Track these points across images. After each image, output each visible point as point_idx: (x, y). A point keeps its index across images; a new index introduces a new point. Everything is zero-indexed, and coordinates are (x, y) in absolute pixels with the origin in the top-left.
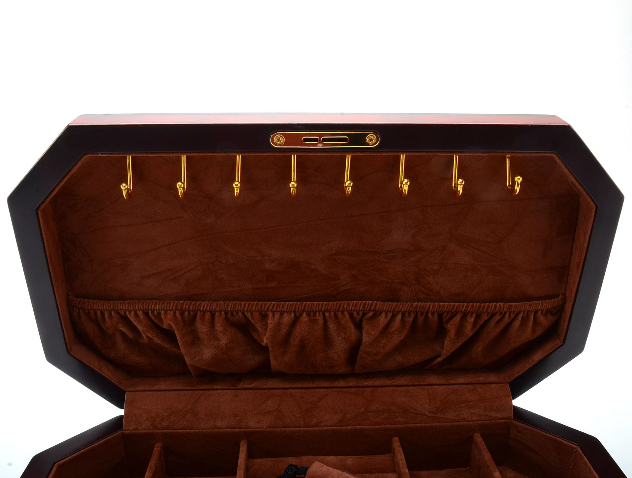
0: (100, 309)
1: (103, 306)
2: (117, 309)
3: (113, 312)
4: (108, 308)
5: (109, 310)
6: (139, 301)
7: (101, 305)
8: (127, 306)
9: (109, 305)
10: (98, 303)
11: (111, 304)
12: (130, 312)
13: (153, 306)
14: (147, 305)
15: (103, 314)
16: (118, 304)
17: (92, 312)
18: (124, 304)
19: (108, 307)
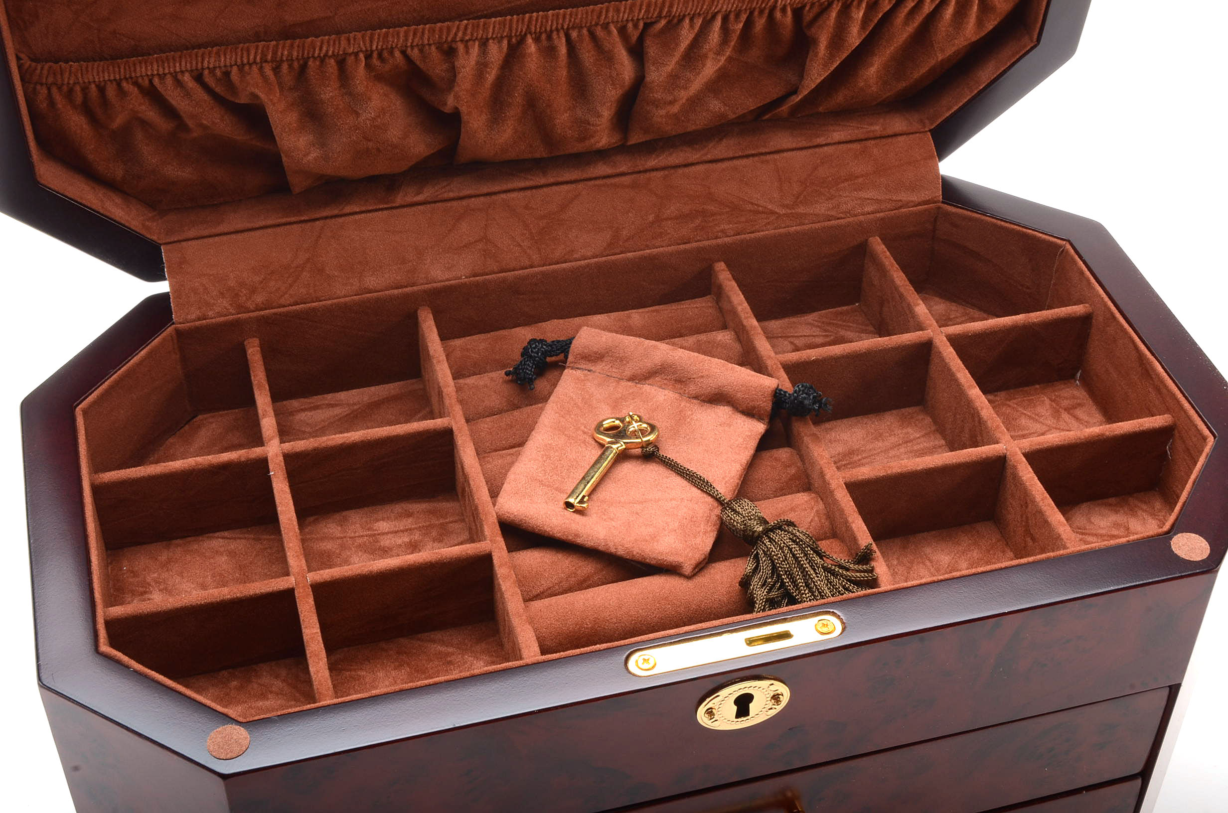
0: (97, 80)
1: (103, 72)
2: (133, 75)
3: (124, 84)
4: (114, 76)
5: (115, 80)
6: (179, 53)
7: (98, 72)
8: (155, 67)
9: (117, 69)
10: (90, 69)
11: (119, 67)
12: (162, 77)
13: (212, 60)
14: (200, 59)
15: (102, 90)
16: (134, 65)
17: (78, 88)
18: (148, 64)
19: (114, 73)
